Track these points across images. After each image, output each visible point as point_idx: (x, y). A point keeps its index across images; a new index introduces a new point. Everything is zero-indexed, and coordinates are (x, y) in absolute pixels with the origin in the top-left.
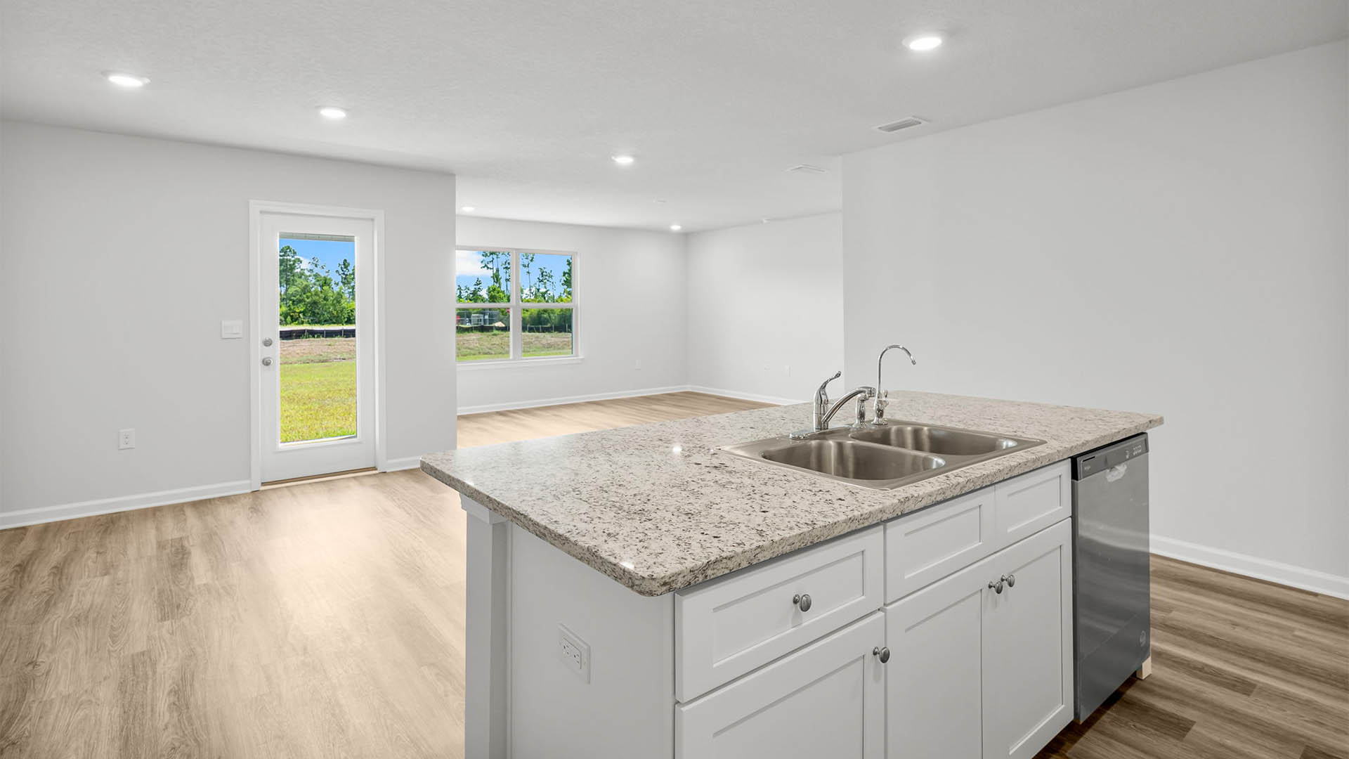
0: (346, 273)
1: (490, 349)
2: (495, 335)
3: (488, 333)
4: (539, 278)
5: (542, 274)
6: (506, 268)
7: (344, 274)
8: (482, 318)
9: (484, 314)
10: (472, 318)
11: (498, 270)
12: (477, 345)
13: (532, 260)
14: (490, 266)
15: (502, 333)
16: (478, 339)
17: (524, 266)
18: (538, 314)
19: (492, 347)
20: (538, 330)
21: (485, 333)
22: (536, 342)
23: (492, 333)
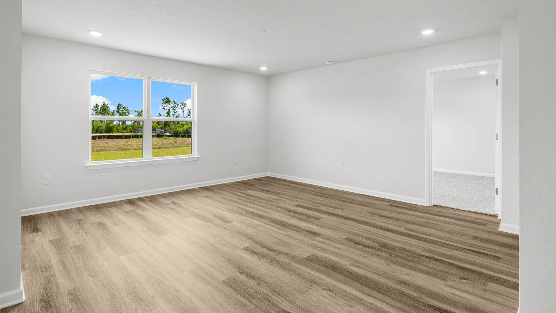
0: (97, 110)
1: (162, 145)
2: (165, 139)
3: (162, 138)
4: (188, 114)
5: (189, 112)
6: (173, 109)
7: (96, 110)
8: (161, 131)
9: (162, 129)
10: (156, 131)
11: (169, 110)
12: (156, 143)
13: (185, 106)
14: (166, 108)
15: (168, 138)
16: (157, 141)
17: (181, 108)
18: (187, 130)
19: (163, 144)
20: (185, 137)
21: (160, 138)
22: (184, 142)
23: (164, 138)
